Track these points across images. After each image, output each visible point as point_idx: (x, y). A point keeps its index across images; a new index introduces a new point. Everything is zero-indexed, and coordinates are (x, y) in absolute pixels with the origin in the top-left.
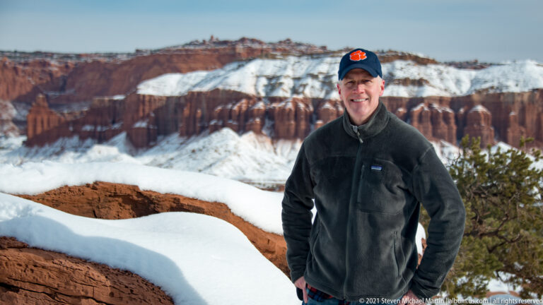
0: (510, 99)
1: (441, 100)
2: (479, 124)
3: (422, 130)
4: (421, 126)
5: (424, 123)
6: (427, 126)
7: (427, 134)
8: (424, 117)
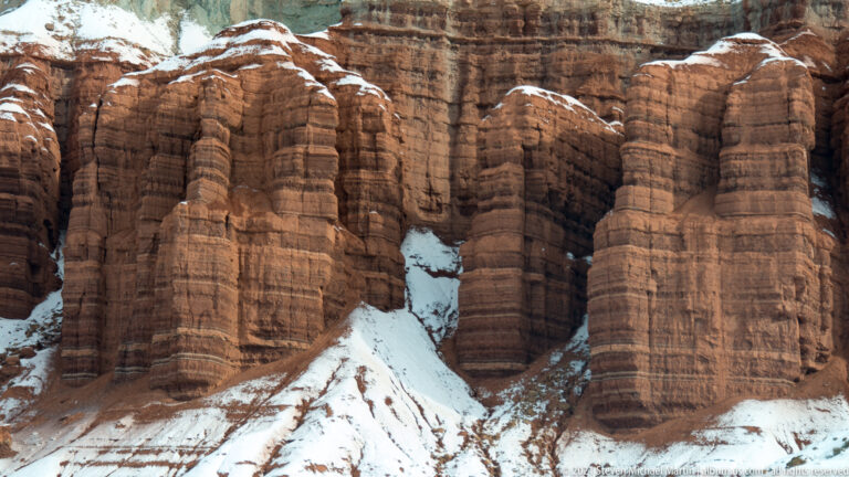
3: (713, 271)
4: (713, 227)
5: (743, 200)
6: (773, 222)
7: (781, 316)
8: (747, 132)
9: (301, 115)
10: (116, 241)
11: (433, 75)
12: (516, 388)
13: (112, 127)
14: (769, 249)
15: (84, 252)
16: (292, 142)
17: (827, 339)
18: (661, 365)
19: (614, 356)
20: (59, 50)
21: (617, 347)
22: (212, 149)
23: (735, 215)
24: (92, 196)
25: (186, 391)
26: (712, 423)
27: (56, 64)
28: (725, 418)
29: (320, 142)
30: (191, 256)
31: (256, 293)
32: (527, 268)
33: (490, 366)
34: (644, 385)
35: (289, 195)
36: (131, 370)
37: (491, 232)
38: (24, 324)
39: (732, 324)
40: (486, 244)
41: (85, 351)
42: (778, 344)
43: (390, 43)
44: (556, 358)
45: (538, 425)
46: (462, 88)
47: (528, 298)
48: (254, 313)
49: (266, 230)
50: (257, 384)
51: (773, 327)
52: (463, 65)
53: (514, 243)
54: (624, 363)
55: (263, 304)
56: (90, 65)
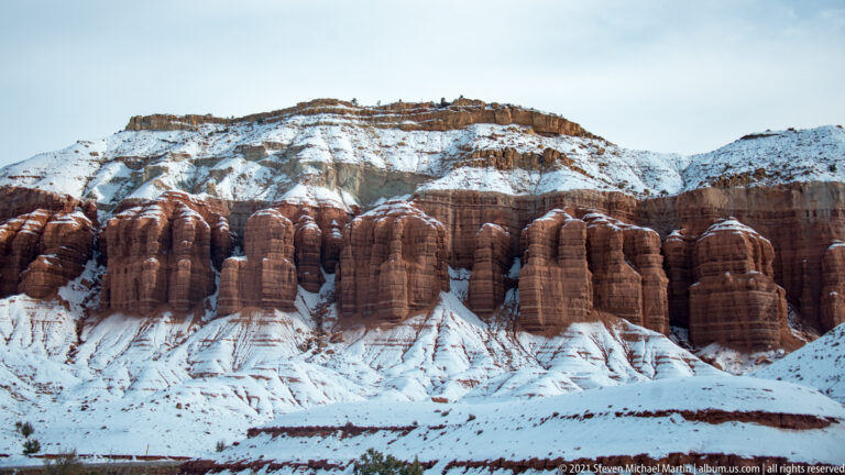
0: (822, 204)
1: (611, 205)
2: (741, 270)
3: (560, 284)
4: (559, 270)
5: (568, 262)
6: (578, 269)
7: (581, 297)
8: (567, 242)
9: (426, 233)
10: (358, 270)
11: (446, 216)
12: (494, 318)
13: (356, 234)
14: (577, 277)
15: (349, 274)
16: (423, 241)
17: (591, 303)
18: (546, 312)
19: (531, 310)
20: (313, 203)
21: (532, 307)
22: (398, 243)
23: (566, 267)
24: (350, 256)
25: (394, 320)
26: (566, 331)
27: (313, 208)
28: (569, 329)
29: (432, 241)
30: (395, 278)
31: (413, 289)
32: (493, 279)
33: (483, 310)
34: (541, 318)
35: (423, 258)
36: (370, 312)
37: (483, 269)
38: (318, 295)
39: (567, 299)
40: (481, 273)
41: (351, 306)
42: (581, 306)
43: (432, 206)
44: (502, 307)
45: (507, 330)
46: (455, 220)
47: (494, 289)
48: (413, 295)
49: (416, 268)
50: (419, 317)
51: (579, 300)
52: (455, 213)
53: (490, 273)
54: (535, 311)
55: (416, 292)
56: (325, 208)
